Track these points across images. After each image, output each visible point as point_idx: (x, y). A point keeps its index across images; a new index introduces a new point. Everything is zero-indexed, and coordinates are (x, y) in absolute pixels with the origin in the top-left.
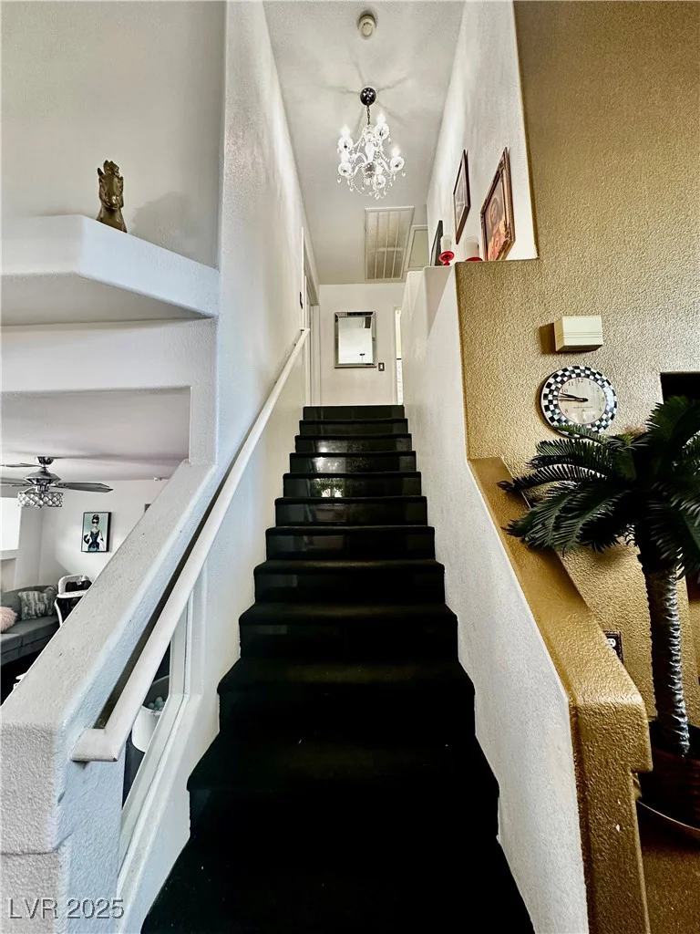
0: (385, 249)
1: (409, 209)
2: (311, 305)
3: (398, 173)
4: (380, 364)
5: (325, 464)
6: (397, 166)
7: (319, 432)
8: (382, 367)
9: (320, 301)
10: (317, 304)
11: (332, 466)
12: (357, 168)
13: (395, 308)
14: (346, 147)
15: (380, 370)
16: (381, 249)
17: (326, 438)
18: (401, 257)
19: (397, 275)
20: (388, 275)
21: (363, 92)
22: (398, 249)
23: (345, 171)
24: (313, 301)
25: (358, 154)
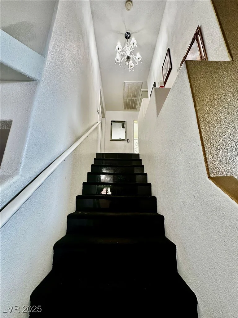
0: (131, 98)
1: (140, 83)
2: (102, 117)
3: (139, 62)
4: (128, 140)
5: (105, 178)
6: (139, 59)
7: (103, 163)
8: (128, 141)
9: (106, 116)
10: (105, 117)
11: (108, 179)
12: (123, 59)
13: (134, 120)
14: (119, 49)
15: (128, 142)
16: (129, 98)
17: (105, 166)
18: (136, 102)
19: (134, 108)
20: (131, 109)
21: (126, 34)
22: (136, 98)
23: (118, 60)
24: (103, 116)
25: (124, 53)
